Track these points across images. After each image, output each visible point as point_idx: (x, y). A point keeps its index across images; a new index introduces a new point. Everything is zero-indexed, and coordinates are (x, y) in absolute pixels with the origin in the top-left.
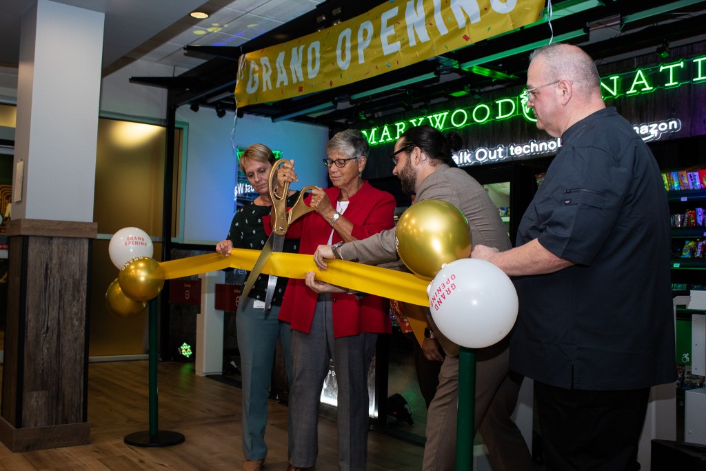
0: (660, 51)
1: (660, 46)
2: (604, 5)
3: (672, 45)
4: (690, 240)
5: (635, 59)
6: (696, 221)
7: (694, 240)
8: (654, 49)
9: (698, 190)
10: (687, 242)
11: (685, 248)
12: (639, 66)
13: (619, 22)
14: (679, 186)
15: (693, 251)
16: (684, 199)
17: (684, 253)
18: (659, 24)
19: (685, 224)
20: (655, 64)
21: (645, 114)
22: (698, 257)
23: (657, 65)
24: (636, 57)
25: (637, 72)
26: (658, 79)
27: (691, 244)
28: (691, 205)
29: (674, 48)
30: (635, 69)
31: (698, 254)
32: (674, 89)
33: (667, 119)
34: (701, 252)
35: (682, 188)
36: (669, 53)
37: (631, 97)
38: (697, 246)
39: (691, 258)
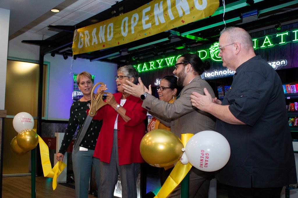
0: (277, 27)
1: (277, 25)
2: (249, 5)
3: (282, 24)
4: (292, 117)
5: (265, 31)
6: (294, 108)
7: (294, 117)
8: (274, 26)
9: (295, 94)
10: (290, 118)
12: (267, 34)
13: (257, 13)
14: (286, 91)
15: (293, 123)
16: (289, 98)
18: (276, 14)
19: (289, 110)
20: (274, 33)
21: (269, 58)
22: (295, 126)
23: (275, 34)
24: (265, 30)
25: (265, 37)
26: (276, 40)
27: (292, 119)
28: (293, 101)
29: (283, 26)
30: (265, 36)
31: (295, 124)
32: (284, 46)
33: (280, 59)
35: (288, 93)
36: (281, 28)
37: (263, 49)
38: (295, 120)
39: (292, 126)
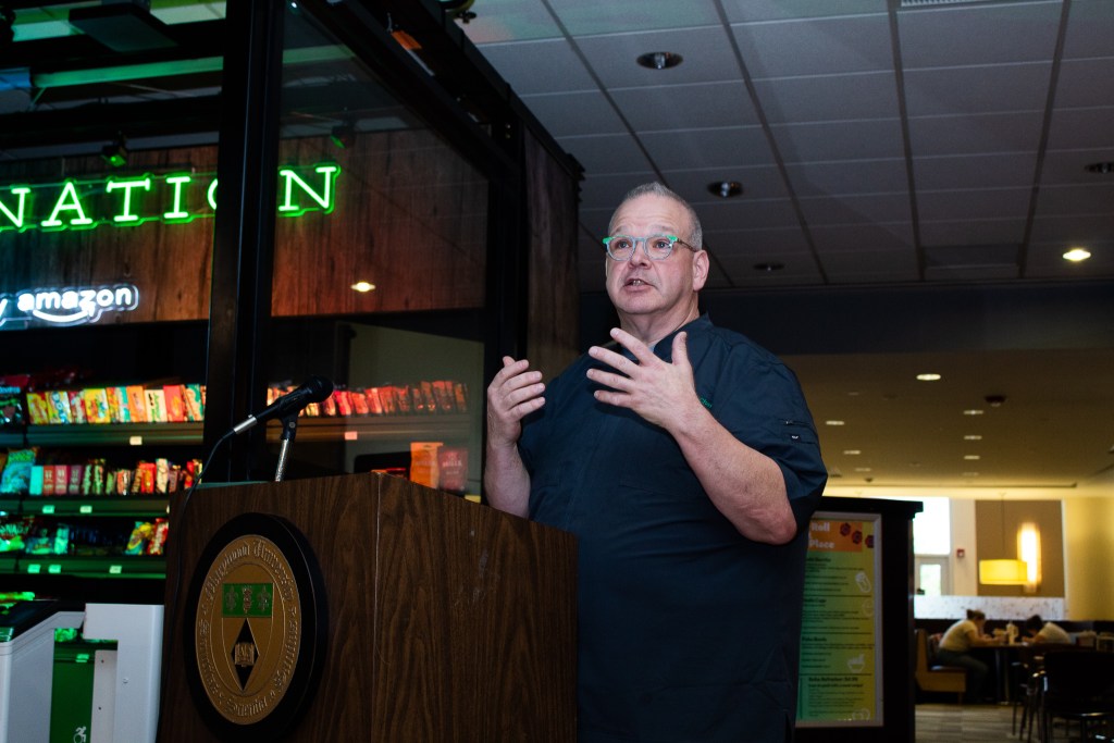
0: (110, 152)
1: (110, 143)
3: (132, 144)
4: (144, 520)
5: (64, 161)
6: (155, 483)
7: (152, 521)
8: (96, 147)
9: (162, 424)
10: (138, 524)
11: (133, 537)
12: (71, 175)
14: (128, 415)
15: (147, 543)
16: (136, 441)
17: (130, 546)
18: (112, 100)
19: (135, 489)
20: (99, 175)
21: (74, 271)
22: (155, 554)
23: (104, 177)
24: (66, 157)
27: (145, 528)
28: (149, 453)
29: (135, 151)
30: (62, 180)
31: (156, 549)
32: (131, 230)
33: (112, 282)
34: (161, 545)
35: (134, 419)
36: (125, 158)
37: (48, 235)
38: (155, 530)
39: (142, 556)
